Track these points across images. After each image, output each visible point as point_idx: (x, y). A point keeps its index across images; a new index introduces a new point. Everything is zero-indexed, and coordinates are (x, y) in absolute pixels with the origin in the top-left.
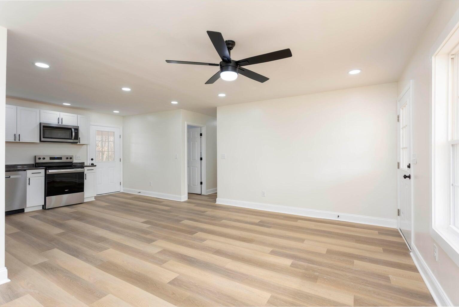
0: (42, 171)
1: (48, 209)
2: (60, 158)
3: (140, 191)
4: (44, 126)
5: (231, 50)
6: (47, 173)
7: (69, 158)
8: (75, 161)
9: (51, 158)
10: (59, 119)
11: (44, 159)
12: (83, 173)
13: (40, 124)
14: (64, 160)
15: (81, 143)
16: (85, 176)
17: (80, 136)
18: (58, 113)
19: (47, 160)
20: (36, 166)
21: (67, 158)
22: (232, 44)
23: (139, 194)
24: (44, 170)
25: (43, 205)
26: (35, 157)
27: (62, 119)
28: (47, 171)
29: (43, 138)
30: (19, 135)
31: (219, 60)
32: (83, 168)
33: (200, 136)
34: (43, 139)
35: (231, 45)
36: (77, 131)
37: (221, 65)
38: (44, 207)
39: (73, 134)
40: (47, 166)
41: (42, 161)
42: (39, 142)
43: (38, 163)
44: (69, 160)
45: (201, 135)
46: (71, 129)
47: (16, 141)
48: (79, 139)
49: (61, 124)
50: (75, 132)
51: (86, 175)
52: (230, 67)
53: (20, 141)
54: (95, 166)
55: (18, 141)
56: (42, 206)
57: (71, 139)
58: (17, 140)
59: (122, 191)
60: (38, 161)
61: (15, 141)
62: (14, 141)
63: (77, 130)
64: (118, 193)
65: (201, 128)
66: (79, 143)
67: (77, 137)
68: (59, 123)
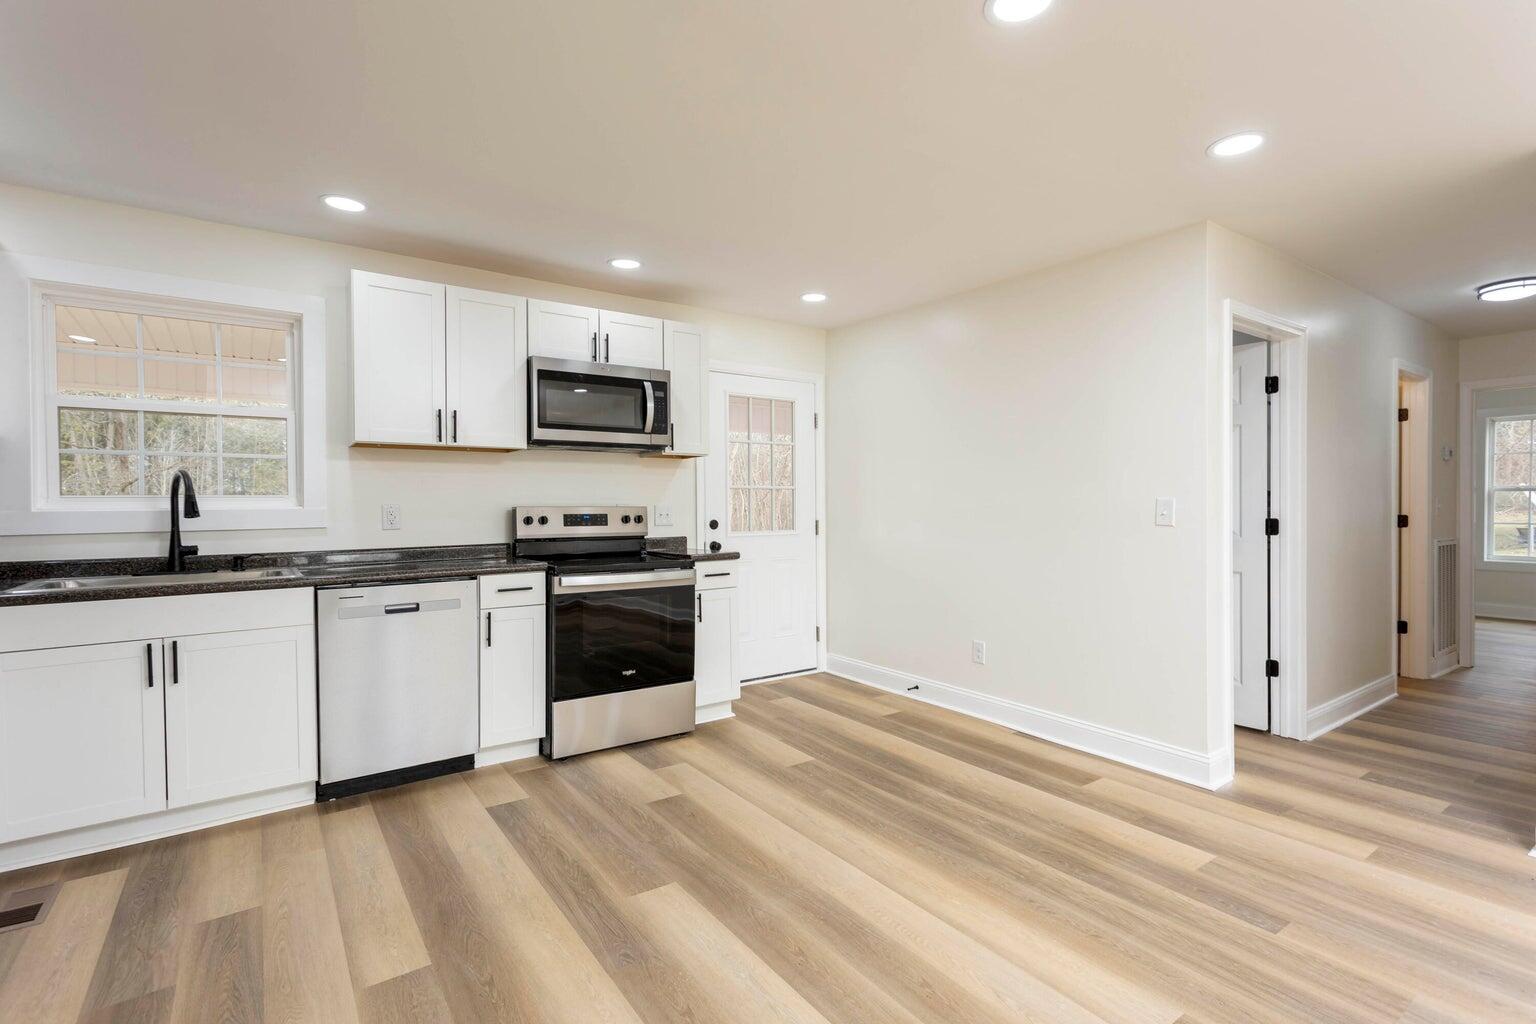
0: (537, 579)
1: (562, 760)
2: (600, 520)
3: (914, 680)
4: (543, 374)
6: (557, 591)
7: (632, 518)
8: (654, 532)
9: (571, 520)
10: (595, 339)
11: (543, 521)
12: (692, 588)
13: (529, 362)
14: (614, 528)
15: (677, 451)
16: (697, 601)
17: (674, 417)
18: (592, 313)
19: (556, 529)
20: (518, 553)
21: (626, 520)
23: (912, 695)
24: (543, 574)
25: (541, 740)
26: (513, 513)
27: (607, 340)
28: (556, 579)
29: (541, 425)
30: (455, 412)
32: (691, 566)
33: (1268, 392)
34: (539, 433)
36: (661, 394)
38: (545, 745)
39: (651, 405)
40: (556, 558)
41: (535, 531)
42: (524, 445)
43: (521, 541)
44: (632, 529)
45: (1272, 385)
46: (638, 384)
47: (443, 443)
48: (669, 430)
49: (603, 361)
50: (655, 397)
51: (700, 598)
53: (460, 443)
54: (735, 556)
55: (451, 443)
56: (537, 745)
57: (642, 431)
58: (447, 441)
59: (823, 668)
60: (523, 532)
61: (440, 440)
62: (434, 442)
63: (662, 387)
64: (807, 676)
65: (1269, 344)
66: (668, 451)
67: (662, 424)
68: (595, 357)
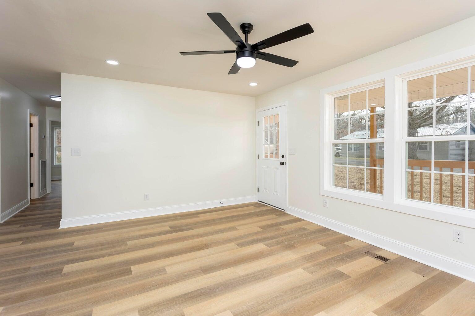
5: (248, 33)
22: (248, 27)
31: (234, 47)
35: (246, 28)
37: (237, 52)
52: (247, 53)
